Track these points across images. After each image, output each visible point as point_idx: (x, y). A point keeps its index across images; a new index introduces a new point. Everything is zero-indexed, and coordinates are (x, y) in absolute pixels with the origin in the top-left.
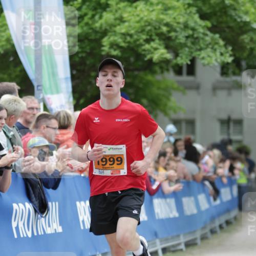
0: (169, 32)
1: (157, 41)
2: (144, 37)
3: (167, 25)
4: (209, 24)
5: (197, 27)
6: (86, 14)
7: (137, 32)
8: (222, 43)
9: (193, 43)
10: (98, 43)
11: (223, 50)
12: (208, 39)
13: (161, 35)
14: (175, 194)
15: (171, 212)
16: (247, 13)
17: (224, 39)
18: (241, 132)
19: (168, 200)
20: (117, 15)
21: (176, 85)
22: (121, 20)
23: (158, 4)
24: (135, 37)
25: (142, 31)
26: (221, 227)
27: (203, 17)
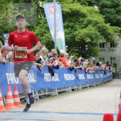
0: (91, 35)
1: (88, 37)
2: (85, 36)
3: (90, 34)
4: (100, 33)
5: (98, 34)
6: (72, 32)
7: (83, 35)
8: (104, 38)
9: (97, 38)
10: (75, 38)
11: (104, 39)
12: (100, 37)
13: (89, 36)
14: (93, 73)
15: (92, 77)
16: (110, 31)
17: (104, 37)
18: (115, 61)
19: (91, 75)
20: (79, 32)
21: (99, 50)
22: (80, 33)
23: (88, 29)
24: (83, 37)
25: (85, 35)
26: (107, 82)
27: (99, 32)
